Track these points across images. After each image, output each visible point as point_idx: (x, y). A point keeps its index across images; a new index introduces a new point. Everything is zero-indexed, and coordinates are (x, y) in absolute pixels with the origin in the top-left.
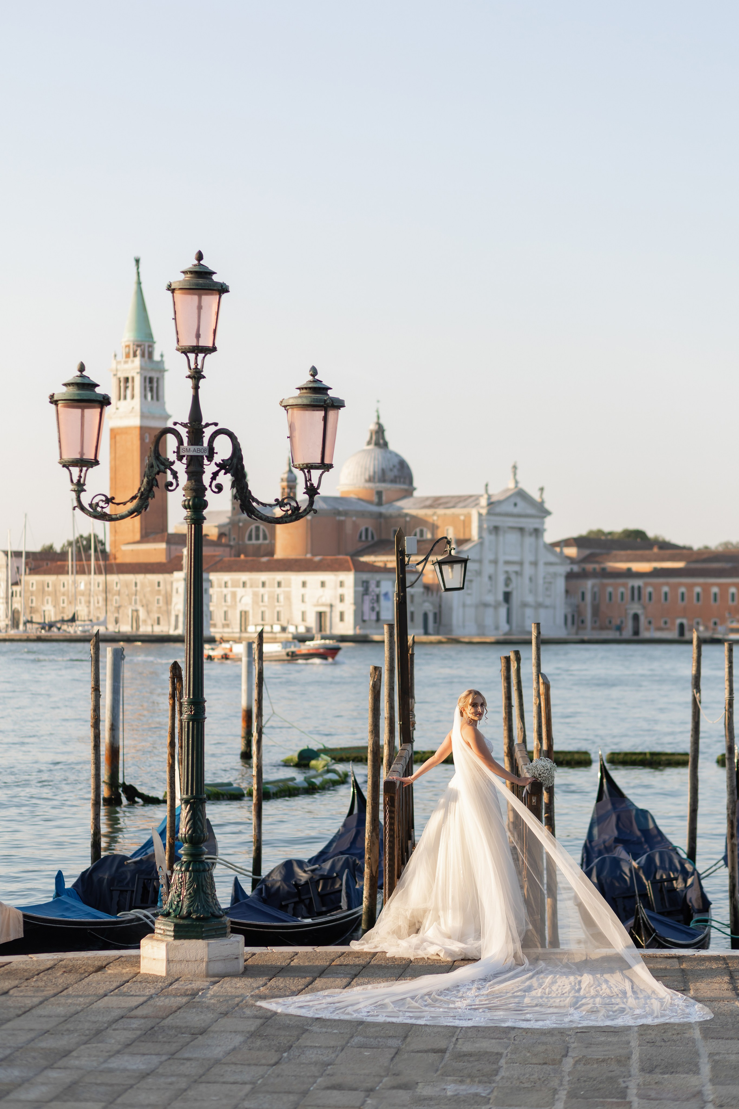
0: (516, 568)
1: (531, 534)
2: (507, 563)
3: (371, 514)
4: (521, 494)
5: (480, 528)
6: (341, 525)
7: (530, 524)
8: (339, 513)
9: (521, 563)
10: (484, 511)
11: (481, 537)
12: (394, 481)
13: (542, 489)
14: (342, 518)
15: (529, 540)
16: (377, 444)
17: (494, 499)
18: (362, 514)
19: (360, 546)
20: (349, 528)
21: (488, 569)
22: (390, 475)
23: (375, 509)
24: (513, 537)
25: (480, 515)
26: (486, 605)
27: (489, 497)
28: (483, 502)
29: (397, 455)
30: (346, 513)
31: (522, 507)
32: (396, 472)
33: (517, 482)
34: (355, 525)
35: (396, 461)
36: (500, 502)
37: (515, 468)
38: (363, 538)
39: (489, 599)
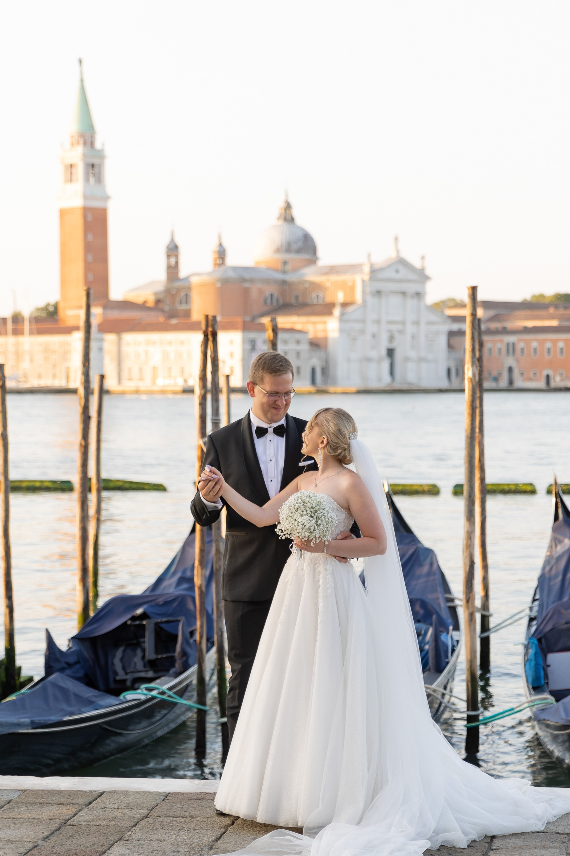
0: (399, 327)
1: (413, 297)
2: (390, 322)
3: (276, 282)
4: (402, 262)
5: (364, 292)
6: (246, 291)
7: (411, 288)
8: (244, 280)
9: (403, 323)
10: (366, 277)
11: (364, 301)
12: (299, 251)
13: (423, 258)
14: (247, 285)
15: (411, 303)
16: (285, 219)
17: (377, 267)
18: (267, 281)
19: (265, 309)
20: (254, 294)
21: (371, 328)
22: (295, 247)
23: (279, 276)
24: (395, 300)
25: (363, 281)
26: (369, 360)
27: (372, 265)
28: (367, 269)
29: (302, 229)
30: (251, 281)
31: (404, 273)
32: (300, 244)
33: (398, 252)
34: (261, 291)
35: (300, 234)
36: (381, 269)
37: (396, 239)
38: (269, 301)
39: (373, 354)
